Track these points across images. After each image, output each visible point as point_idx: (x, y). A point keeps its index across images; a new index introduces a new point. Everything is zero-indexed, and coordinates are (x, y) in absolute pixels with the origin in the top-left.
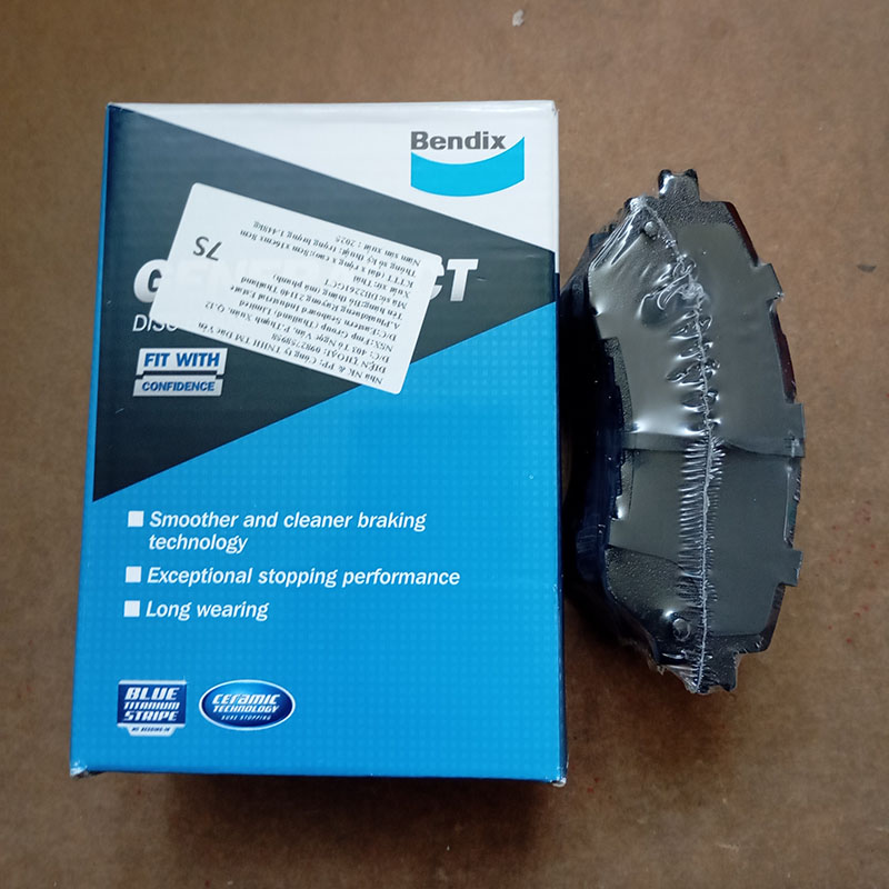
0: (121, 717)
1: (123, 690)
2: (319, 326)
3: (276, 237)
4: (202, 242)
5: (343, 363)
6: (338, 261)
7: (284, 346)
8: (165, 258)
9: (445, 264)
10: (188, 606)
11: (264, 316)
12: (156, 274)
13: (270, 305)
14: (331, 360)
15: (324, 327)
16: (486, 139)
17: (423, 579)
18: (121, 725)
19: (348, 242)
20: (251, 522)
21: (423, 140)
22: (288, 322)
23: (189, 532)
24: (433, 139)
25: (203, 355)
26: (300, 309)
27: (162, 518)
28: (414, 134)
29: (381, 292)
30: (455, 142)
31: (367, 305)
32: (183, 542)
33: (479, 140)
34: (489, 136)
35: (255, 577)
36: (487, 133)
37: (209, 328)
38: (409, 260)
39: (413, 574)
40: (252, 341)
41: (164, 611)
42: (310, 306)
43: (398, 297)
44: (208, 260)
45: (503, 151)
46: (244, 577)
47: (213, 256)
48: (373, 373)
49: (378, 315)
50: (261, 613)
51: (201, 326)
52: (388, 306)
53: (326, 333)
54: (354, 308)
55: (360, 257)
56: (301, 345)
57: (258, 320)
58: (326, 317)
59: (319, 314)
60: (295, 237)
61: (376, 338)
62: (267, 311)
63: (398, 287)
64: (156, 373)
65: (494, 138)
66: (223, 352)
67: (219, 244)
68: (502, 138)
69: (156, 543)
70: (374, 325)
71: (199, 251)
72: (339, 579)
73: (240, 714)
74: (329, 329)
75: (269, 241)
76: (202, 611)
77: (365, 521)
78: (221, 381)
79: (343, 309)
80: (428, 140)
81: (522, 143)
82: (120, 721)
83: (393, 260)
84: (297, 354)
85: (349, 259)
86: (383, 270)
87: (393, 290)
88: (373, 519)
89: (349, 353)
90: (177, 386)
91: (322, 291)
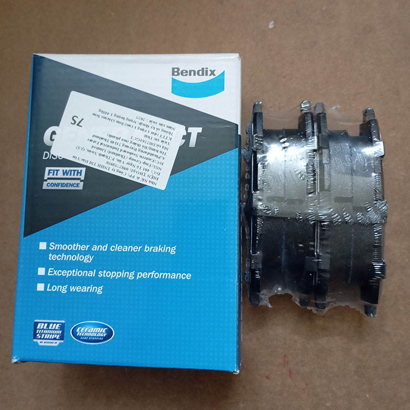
0: (35, 337)
1: (36, 324)
2: (128, 158)
3: (108, 117)
4: (75, 118)
5: (139, 175)
6: (137, 128)
7: (112, 167)
8: (58, 125)
9: (187, 130)
10: (66, 286)
11: (103, 153)
12: (54, 133)
13: (105, 148)
14: (133, 174)
15: (130, 158)
16: (207, 71)
17: (174, 276)
18: (35, 340)
19: (142, 119)
20: (95, 248)
21: (178, 72)
22: (113, 156)
23: (67, 252)
24: (182, 72)
25: (74, 171)
26: (119, 150)
27: (55, 246)
28: (173, 69)
29: (157, 143)
30: (192, 72)
31: (150, 148)
32: (64, 257)
33: (204, 72)
34: (208, 70)
35: (97, 274)
36: (207, 68)
37: (77, 158)
38: (170, 127)
39: (169, 274)
40: (97, 165)
41: (55, 288)
42: (124, 148)
43: (164, 145)
44: (78, 126)
45: (215, 77)
46: (92, 274)
47: (80, 125)
48: (152, 180)
49: (155, 153)
50: (99, 291)
51: (74, 157)
52: (160, 149)
53: (131, 161)
54: (144, 150)
55: (147, 126)
56: (119, 166)
57: (100, 155)
58: (131, 154)
59: (128, 152)
60: (118, 116)
61: (154, 164)
62: (104, 151)
63: (165, 140)
64: (53, 179)
65: (211, 71)
66: (84, 169)
67: (83, 119)
68: (214, 71)
69: (52, 257)
70: (153, 158)
71: (73, 122)
72: (135, 276)
73: (89, 337)
74: (133, 159)
75: (105, 118)
76: (72, 289)
77: (147, 249)
78: (83, 183)
79: (139, 150)
80: (180, 72)
81: (223, 73)
82: (34, 338)
83: (163, 127)
84: (118, 171)
85: (142, 127)
86: (158, 132)
87: (162, 141)
88: (151, 248)
89: (142, 171)
90: (62, 185)
91: (129, 142)
